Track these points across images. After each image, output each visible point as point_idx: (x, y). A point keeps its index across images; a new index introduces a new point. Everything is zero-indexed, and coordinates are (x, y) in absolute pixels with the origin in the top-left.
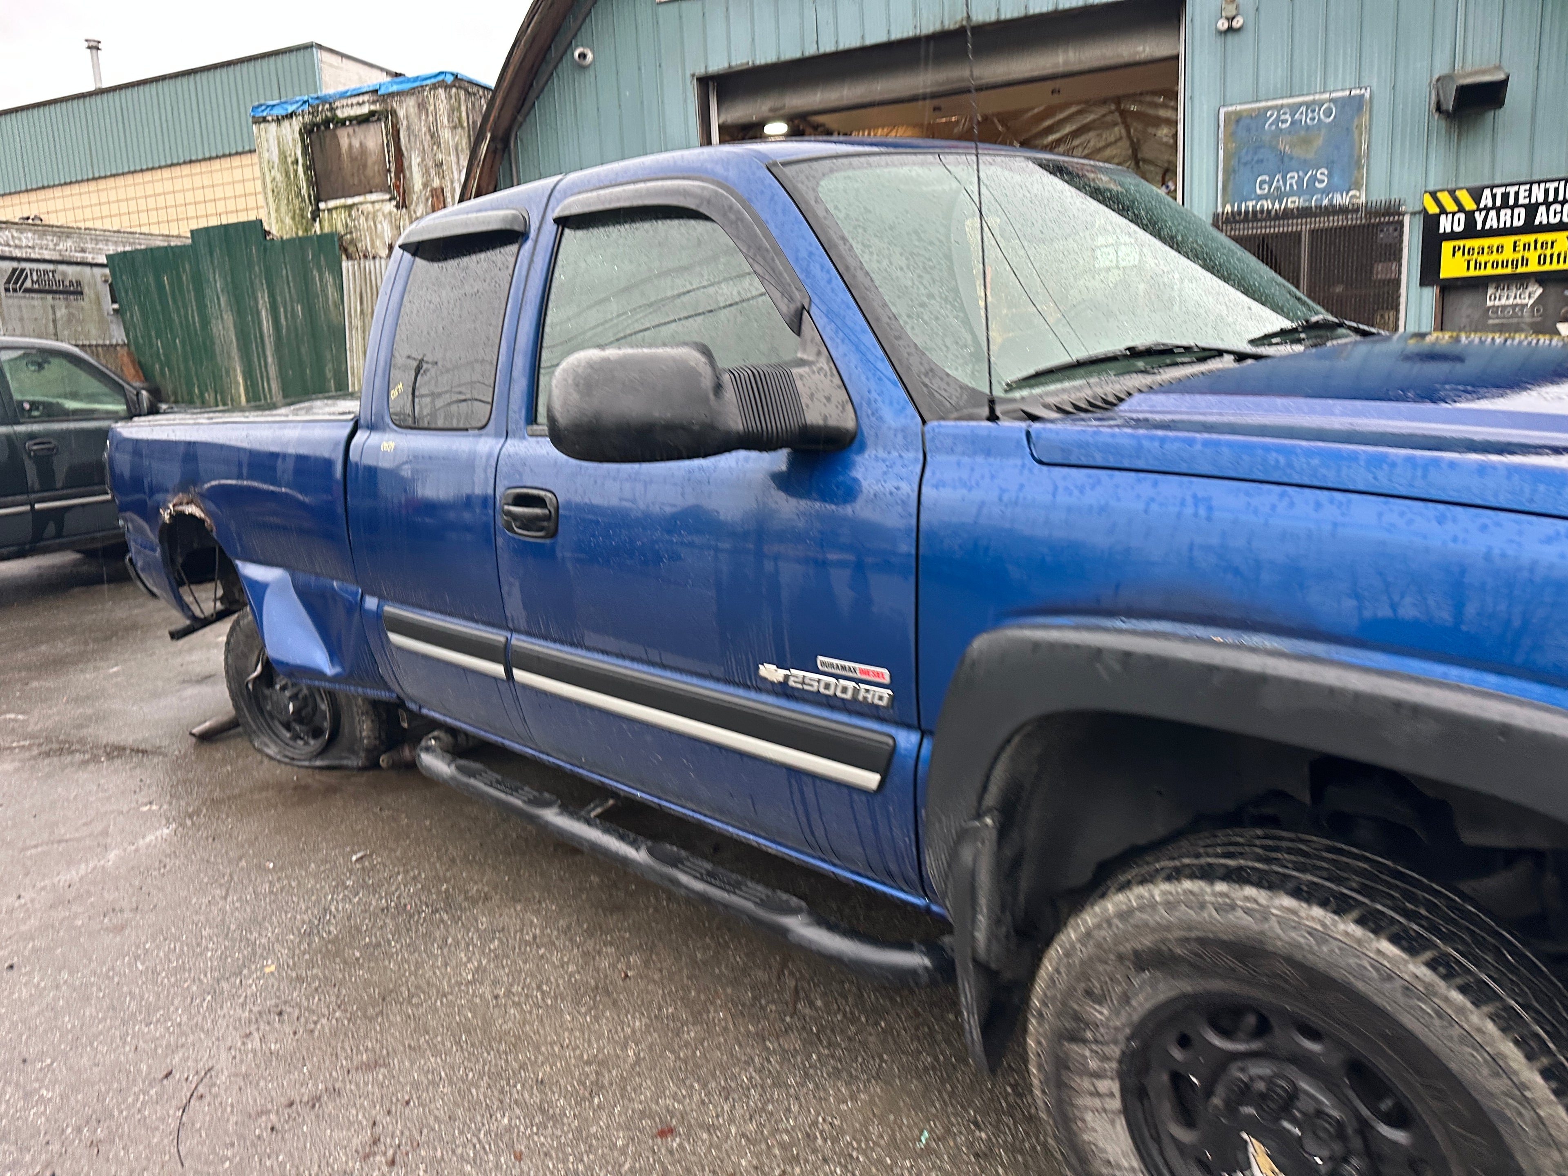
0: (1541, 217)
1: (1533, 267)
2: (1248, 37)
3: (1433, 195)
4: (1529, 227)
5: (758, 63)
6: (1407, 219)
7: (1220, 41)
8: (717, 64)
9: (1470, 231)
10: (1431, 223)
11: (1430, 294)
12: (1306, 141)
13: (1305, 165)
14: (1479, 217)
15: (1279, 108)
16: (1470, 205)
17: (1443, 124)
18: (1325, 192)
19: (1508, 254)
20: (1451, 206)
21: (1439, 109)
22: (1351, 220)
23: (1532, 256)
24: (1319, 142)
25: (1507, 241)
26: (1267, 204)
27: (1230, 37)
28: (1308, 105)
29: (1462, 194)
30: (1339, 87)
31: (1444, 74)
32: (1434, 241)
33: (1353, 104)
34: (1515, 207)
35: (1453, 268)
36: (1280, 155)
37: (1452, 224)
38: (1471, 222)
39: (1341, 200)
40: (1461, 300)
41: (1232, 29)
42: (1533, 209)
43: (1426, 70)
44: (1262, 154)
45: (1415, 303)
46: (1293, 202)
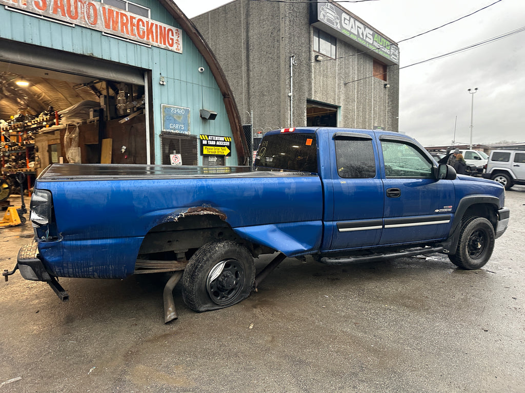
0: (218, 143)
1: (217, 154)
2: (166, 87)
3: (201, 135)
4: (216, 145)
5: (2, 37)
6: (198, 140)
7: (160, 86)
9: (208, 145)
10: (201, 141)
11: (202, 157)
12: (179, 117)
13: (179, 123)
14: (209, 141)
15: (174, 107)
16: (207, 139)
17: (201, 120)
18: (184, 131)
19: (213, 151)
20: (204, 139)
21: (201, 116)
22: (189, 138)
23: (217, 151)
24: (182, 118)
25: (213, 147)
26: (173, 131)
27: (162, 86)
28: (179, 108)
29: (206, 136)
30: (184, 106)
31: (202, 109)
32: (202, 145)
33: (187, 111)
34: (214, 140)
35: (205, 152)
36: (175, 119)
37: (205, 142)
38: (208, 142)
39: (186, 133)
40: (206, 159)
41: (163, 85)
42: (216, 141)
43: (198, 107)
44: (171, 118)
45: (200, 159)
46: (177, 132)
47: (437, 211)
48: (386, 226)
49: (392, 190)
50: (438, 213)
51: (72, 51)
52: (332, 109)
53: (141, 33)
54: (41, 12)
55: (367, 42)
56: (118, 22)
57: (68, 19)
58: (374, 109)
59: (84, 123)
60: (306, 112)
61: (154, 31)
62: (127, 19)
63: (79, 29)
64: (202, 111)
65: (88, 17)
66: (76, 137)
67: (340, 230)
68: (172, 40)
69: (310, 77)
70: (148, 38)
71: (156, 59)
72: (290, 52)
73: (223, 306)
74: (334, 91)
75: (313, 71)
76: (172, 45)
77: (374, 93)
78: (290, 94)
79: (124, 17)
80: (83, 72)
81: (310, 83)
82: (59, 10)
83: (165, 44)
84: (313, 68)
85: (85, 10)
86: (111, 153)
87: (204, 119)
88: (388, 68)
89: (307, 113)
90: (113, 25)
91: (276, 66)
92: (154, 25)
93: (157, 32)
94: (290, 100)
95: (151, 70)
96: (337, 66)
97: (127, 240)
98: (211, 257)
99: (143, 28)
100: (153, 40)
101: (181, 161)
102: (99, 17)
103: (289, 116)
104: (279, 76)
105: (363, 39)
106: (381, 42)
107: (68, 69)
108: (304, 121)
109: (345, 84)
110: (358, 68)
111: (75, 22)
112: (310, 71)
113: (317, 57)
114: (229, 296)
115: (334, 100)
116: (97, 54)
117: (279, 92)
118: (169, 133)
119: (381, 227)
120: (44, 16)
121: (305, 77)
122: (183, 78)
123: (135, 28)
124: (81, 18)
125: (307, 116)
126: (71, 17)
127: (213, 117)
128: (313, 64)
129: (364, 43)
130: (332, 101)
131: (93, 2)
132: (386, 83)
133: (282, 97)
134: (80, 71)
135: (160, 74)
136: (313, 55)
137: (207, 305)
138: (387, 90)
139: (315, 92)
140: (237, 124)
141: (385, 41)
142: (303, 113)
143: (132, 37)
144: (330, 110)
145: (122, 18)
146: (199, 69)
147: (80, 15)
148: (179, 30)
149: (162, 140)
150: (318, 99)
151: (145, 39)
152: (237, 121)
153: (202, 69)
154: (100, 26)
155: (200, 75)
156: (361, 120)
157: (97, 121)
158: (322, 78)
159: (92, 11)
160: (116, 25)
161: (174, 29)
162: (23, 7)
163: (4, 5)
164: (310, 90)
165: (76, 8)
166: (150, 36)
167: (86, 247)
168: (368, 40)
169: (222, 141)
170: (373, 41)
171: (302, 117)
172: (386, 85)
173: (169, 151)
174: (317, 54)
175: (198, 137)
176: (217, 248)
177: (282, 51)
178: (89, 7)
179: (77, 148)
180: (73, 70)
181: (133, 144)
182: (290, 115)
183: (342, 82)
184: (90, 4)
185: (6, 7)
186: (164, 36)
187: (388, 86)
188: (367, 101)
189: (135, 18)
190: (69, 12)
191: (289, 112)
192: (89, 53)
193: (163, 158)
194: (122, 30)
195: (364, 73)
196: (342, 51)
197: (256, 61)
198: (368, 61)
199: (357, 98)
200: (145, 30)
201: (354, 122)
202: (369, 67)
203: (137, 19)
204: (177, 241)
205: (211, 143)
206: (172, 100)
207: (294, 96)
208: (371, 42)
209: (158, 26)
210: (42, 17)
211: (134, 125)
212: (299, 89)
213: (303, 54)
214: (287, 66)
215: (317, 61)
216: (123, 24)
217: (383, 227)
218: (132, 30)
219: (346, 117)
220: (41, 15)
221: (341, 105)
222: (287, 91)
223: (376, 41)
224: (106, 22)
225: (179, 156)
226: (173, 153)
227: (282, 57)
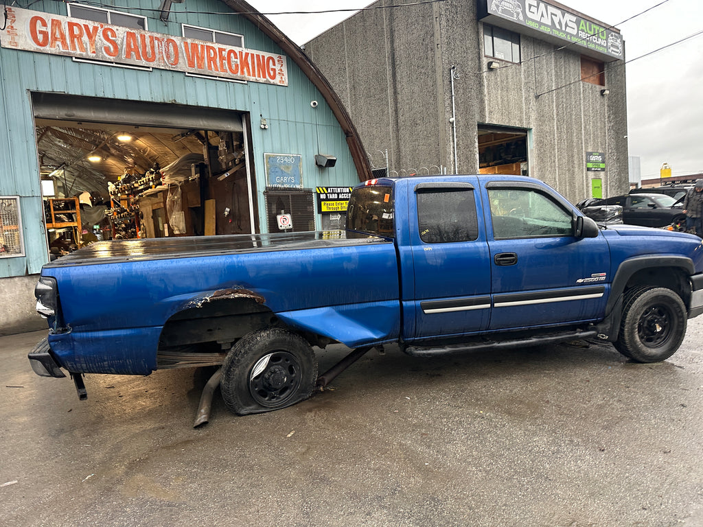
0: (341, 196)
1: (340, 210)
2: (269, 131)
3: (318, 187)
4: (338, 199)
5: (70, 93)
6: (313, 194)
7: (261, 131)
8: (45, 88)
9: (327, 199)
10: (318, 195)
11: (320, 216)
12: (288, 168)
13: (288, 175)
15: (280, 156)
16: (326, 192)
17: (317, 168)
18: (294, 184)
19: (335, 206)
20: (323, 192)
21: (317, 164)
22: (301, 193)
23: (340, 207)
24: (291, 169)
25: (334, 202)
26: (280, 186)
27: (264, 131)
28: (288, 157)
29: (324, 189)
30: (294, 153)
31: (317, 154)
32: (320, 201)
33: (298, 159)
34: (335, 193)
35: (324, 209)
36: (282, 171)
37: (323, 196)
38: (327, 196)
39: (298, 187)
40: (326, 218)
41: (265, 128)
42: (338, 194)
43: (312, 153)
44: (277, 170)
45: (318, 218)
46: (286, 186)
47: (580, 281)
48: (496, 305)
49: (502, 256)
50: (582, 284)
51: (150, 100)
52: (518, 133)
53: (234, 67)
54: (112, 58)
55: (568, 33)
56: (204, 58)
57: (144, 63)
58: (585, 127)
59: (187, 181)
60: (477, 141)
61: (250, 62)
62: (215, 53)
63: (157, 73)
64: (318, 157)
65: (167, 57)
66: (178, 198)
67: (426, 311)
68: (274, 70)
69: (481, 92)
70: (243, 72)
71: (255, 97)
72: (450, 63)
73: (272, 408)
74: (520, 109)
75: (486, 83)
76: (274, 78)
77: (584, 105)
78: (451, 120)
79: (211, 51)
80: (168, 123)
81: (482, 101)
82: (133, 53)
83: (264, 77)
84: (485, 80)
85: (164, 50)
86: (214, 217)
87: (320, 166)
88: (606, 66)
89: (479, 143)
90: (198, 63)
91: (430, 84)
92: (250, 55)
93: (253, 63)
94: (453, 128)
95: (249, 112)
96: (522, 74)
97: (144, 331)
98: (250, 349)
99: (236, 60)
100: (249, 74)
101: (290, 223)
102: (180, 55)
103: (452, 149)
104: (435, 98)
105: (560, 30)
106: (590, 30)
107: (149, 122)
108: (475, 154)
109: (537, 97)
110: (556, 72)
111: (152, 64)
112: (481, 84)
113: (490, 64)
114: (282, 396)
115: (521, 120)
116: (181, 100)
117: (436, 117)
118: (276, 189)
119: (488, 306)
120: (116, 63)
121: (473, 93)
122: (291, 118)
123: (225, 62)
124: (159, 59)
125: (479, 146)
126: (147, 60)
127: (331, 163)
128: (485, 74)
129: (562, 36)
130: (517, 122)
131: (173, 38)
132: (603, 88)
133: (441, 125)
134: (163, 122)
135: (261, 115)
136: (485, 61)
137: (251, 408)
138: (606, 98)
139: (491, 112)
140: (365, 170)
141: (597, 28)
142: (473, 143)
143: (222, 74)
144: (516, 135)
145: (208, 52)
146: (312, 104)
147: (157, 56)
148: (282, 56)
149: (268, 199)
150: (495, 122)
151: (239, 74)
152: (364, 165)
153: (315, 104)
154: (183, 65)
155: (313, 110)
156: (565, 145)
157: (199, 178)
158: (500, 91)
159: (171, 49)
160: (202, 61)
161: (275, 56)
162: (92, 55)
163: (72, 57)
164: (482, 110)
165: (153, 48)
166: (245, 70)
167: (98, 339)
168: (568, 30)
169: (346, 193)
170: (578, 30)
171: (472, 149)
172: (602, 92)
173: (277, 211)
174: (491, 60)
175: (313, 191)
176: (258, 338)
177: (438, 63)
178: (168, 44)
179: (180, 212)
180: (153, 122)
181: (237, 205)
182: (454, 148)
183: (532, 94)
184: (169, 41)
185: (74, 59)
186: (263, 67)
187: (607, 92)
188: (574, 117)
189: (224, 50)
190: (145, 54)
191: (452, 143)
192: (171, 99)
193: (269, 220)
194: (210, 66)
195: (567, 78)
196: (528, 51)
197: (405, 80)
198: (571, 61)
199: (557, 115)
200: (239, 63)
201: (554, 149)
202: (574, 69)
203: (227, 51)
204: (219, 329)
205: (331, 197)
206: (277, 146)
207: (458, 121)
208: (574, 32)
209: (255, 56)
210: (114, 65)
211: (236, 182)
212: (466, 110)
213: (470, 63)
214: (446, 82)
215: (490, 69)
216: (210, 59)
217: (492, 305)
218: (222, 65)
219: (540, 143)
220: (112, 63)
221: (531, 126)
222: (447, 115)
223: (583, 31)
224: (189, 60)
225: (288, 216)
226: (280, 214)
227: (439, 71)
